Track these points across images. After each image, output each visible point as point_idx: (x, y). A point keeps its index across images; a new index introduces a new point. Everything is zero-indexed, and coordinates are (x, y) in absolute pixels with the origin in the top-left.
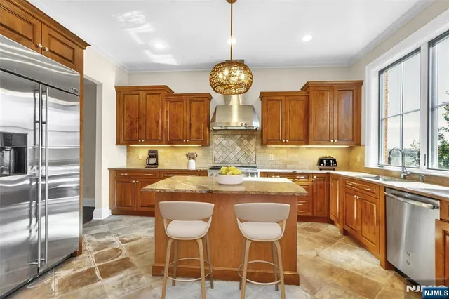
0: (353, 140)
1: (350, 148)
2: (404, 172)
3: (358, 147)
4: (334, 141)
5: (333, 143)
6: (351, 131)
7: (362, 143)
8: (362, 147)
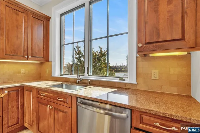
0: (43, 58)
1: (42, 63)
2: (78, 79)
3: (47, 63)
4: (28, 57)
5: (28, 59)
6: (42, 50)
7: (50, 60)
8: (50, 63)
